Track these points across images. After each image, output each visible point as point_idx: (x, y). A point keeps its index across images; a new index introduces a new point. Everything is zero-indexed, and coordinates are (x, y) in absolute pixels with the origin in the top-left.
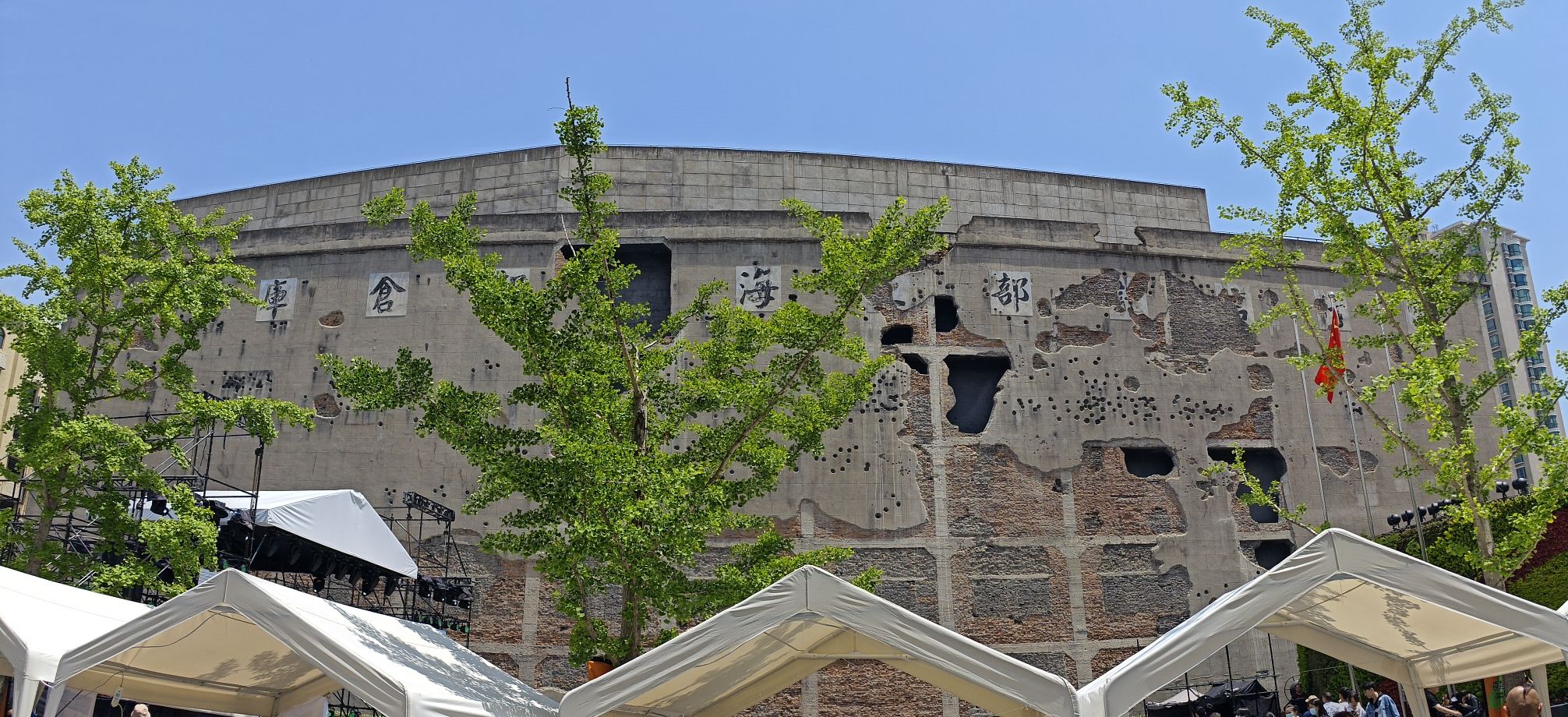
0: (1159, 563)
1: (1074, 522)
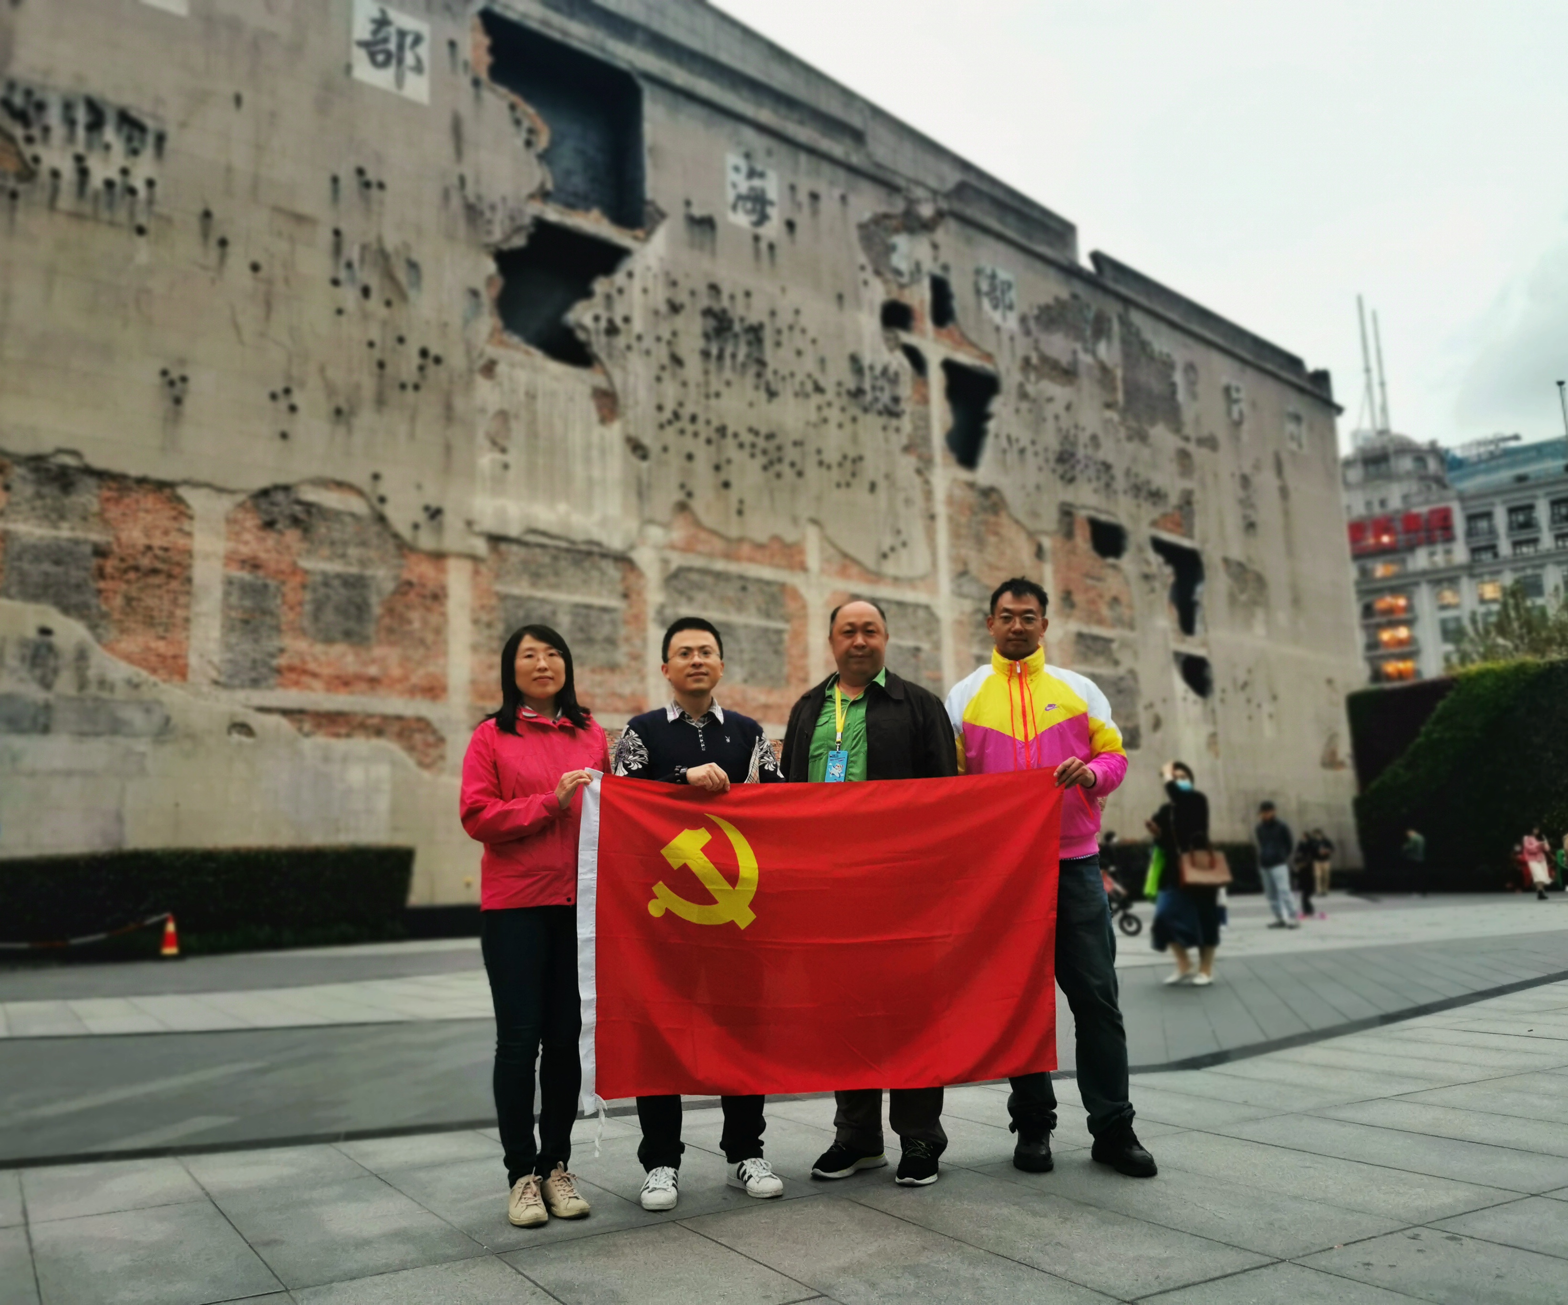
0: (1117, 663)
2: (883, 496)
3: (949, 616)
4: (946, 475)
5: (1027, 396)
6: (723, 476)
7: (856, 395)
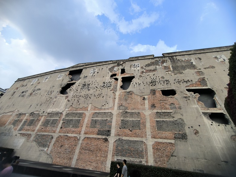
0: (173, 117)
1: (148, 106)
2: (104, 98)
3: (116, 113)
4: (119, 92)
5: (142, 76)
6: (78, 101)
7: (103, 86)
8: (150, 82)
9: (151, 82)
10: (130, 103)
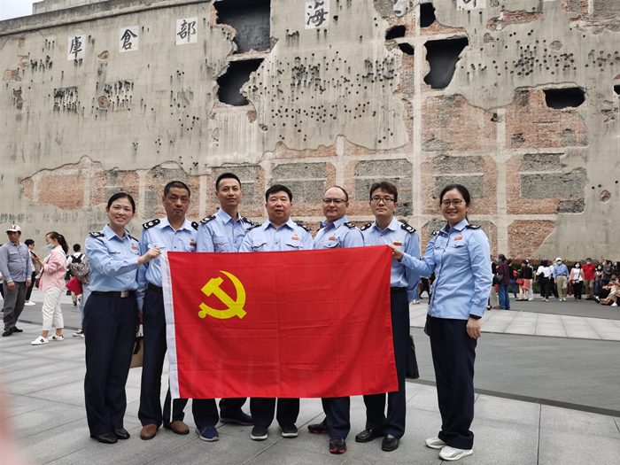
0: (564, 166)
1: (504, 140)
2: (380, 116)
3: (419, 161)
4: (423, 96)
5: (492, 39)
6: (298, 128)
7: (367, 77)
8: (516, 62)
9: (520, 61)
10: (457, 133)
